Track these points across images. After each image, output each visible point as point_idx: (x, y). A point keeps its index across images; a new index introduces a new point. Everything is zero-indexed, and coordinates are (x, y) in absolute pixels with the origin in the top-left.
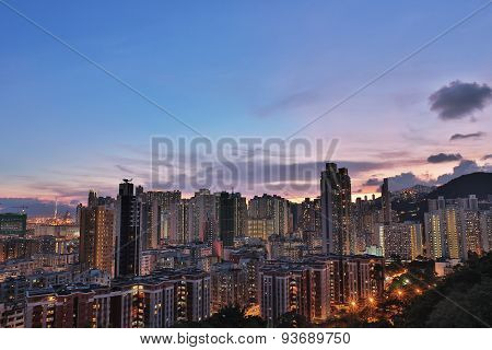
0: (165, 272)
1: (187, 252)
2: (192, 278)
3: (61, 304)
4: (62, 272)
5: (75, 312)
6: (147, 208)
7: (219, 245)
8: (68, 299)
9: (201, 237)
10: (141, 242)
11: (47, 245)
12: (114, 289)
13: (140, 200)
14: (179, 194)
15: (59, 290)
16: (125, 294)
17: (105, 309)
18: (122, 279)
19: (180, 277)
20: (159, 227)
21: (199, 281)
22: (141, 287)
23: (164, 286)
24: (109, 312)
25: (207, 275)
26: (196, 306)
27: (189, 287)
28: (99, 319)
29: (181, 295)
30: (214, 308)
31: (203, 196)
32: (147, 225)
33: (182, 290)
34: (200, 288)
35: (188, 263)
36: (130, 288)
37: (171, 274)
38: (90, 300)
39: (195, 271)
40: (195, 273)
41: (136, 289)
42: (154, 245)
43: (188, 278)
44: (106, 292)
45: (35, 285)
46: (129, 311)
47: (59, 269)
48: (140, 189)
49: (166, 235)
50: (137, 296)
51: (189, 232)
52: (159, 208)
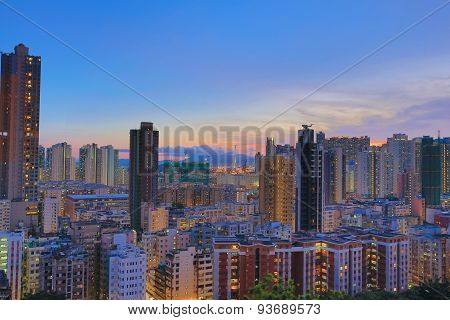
0: (352, 229)
1: (379, 209)
2: (385, 241)
3: (243, 253)
4: (244, 222)
5: (257, 263)
6: (330, 157)
7: (419, 203)
8: (251, 249)
9: (395, 192)
10: (323, 196)
11: (229, 194)
12: (295, 244)
13: (321, 147)
14: (367, 140)
15: (242, 239)
16: (306, 250)
17: (287, 264)
18: (304, 234)
19: (370, 238)
20: (344, 179)
21: (394, 245)
22: (324, 245)
23: (350, 247)
24: (290, 268)
25: (403, 238)
26: (390, 273)
27: (382, 250)
28: (281, 273)
29: (370, 259)
30: (414, 280)
31: (398, 143)
32: (331, 176)
33: (372, 253)
34: (395, 253)
35: (380, 222)
36: (312, 245)
37: (359, 233)
38: (272, 253)
39: (389, 232)
40: (389, 234)
41: (319, 247)
42: (339, 199)
43: (379, 239)
44: (287, 247)
45: (219, 233)
46: (312, 270)
47: (241, 219)
48: (321, 136)
49: (352, 188)
50: (320, 254)
51: (382, 185)
52: (344, 157)
